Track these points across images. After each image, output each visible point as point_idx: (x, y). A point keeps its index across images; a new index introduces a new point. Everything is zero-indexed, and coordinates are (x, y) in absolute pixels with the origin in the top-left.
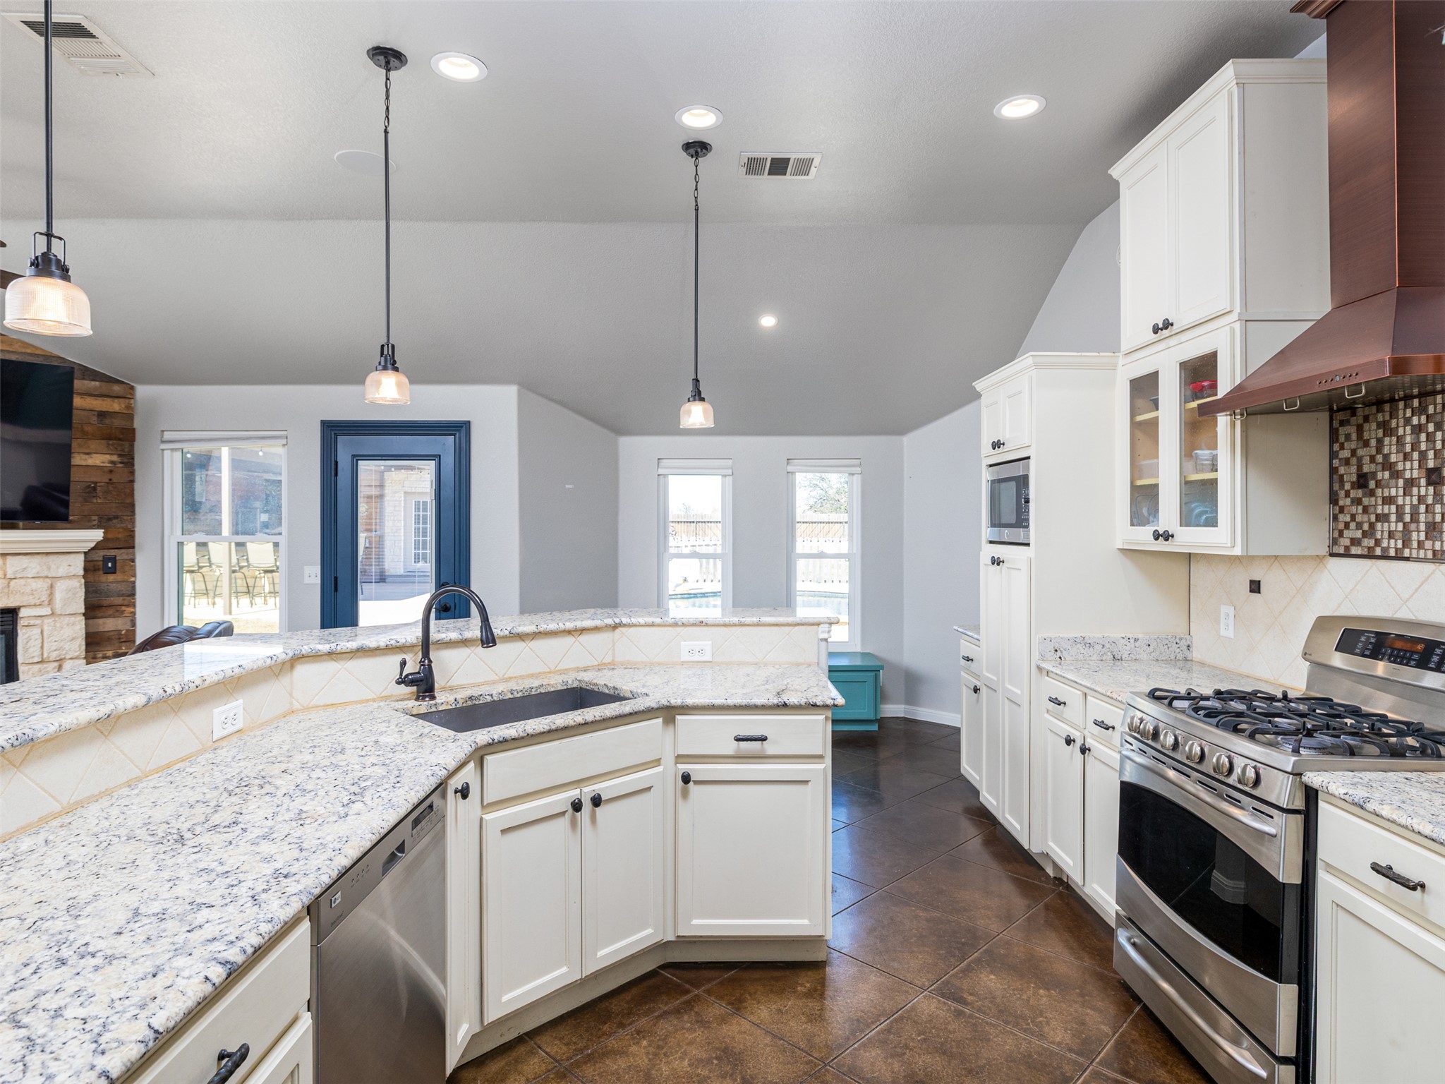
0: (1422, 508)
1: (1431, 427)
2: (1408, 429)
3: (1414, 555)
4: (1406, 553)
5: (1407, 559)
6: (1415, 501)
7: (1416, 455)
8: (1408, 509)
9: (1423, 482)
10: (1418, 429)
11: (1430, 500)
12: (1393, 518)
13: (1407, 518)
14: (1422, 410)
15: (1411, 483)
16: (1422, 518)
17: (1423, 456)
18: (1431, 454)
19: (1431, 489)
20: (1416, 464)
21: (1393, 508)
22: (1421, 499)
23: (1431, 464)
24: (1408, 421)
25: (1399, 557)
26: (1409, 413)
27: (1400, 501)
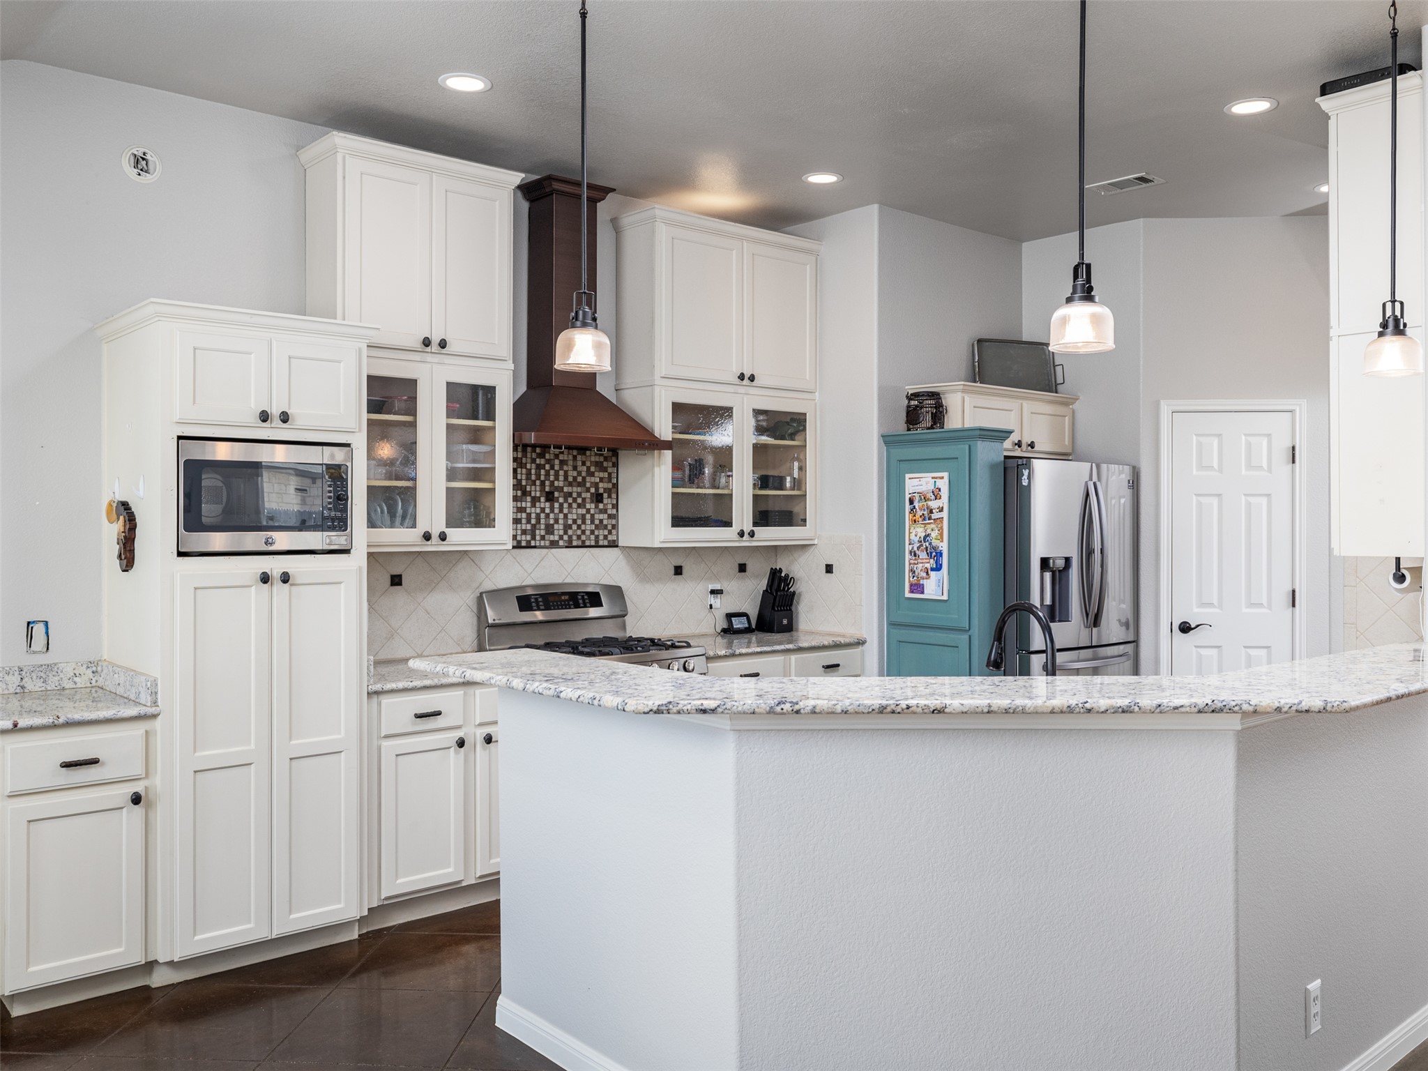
0: (543, 516)
1: (547, 467)
2: (534, 466)
3: (538, 544)
4: (533, 543)
5: (535, 547)
6: (538, 511)
7: (538, 483)
8: (533, 516)
9: (543, 499)
10: (539, 467)
11: (547, 511)
12: (524, 521)
13: (533, 521)
14: (541, 456)
15: (535, 500)
16: (543, 521)
17: (543, 484)
18: (547, 483)
19: (548, 505)
20: (538, 488)
21: (524, 515)
22: (543, 510)
23: (547, 489)
24: (533, 461)
25: (529, 546)
26: (534, 456)
27: (528, 510)
